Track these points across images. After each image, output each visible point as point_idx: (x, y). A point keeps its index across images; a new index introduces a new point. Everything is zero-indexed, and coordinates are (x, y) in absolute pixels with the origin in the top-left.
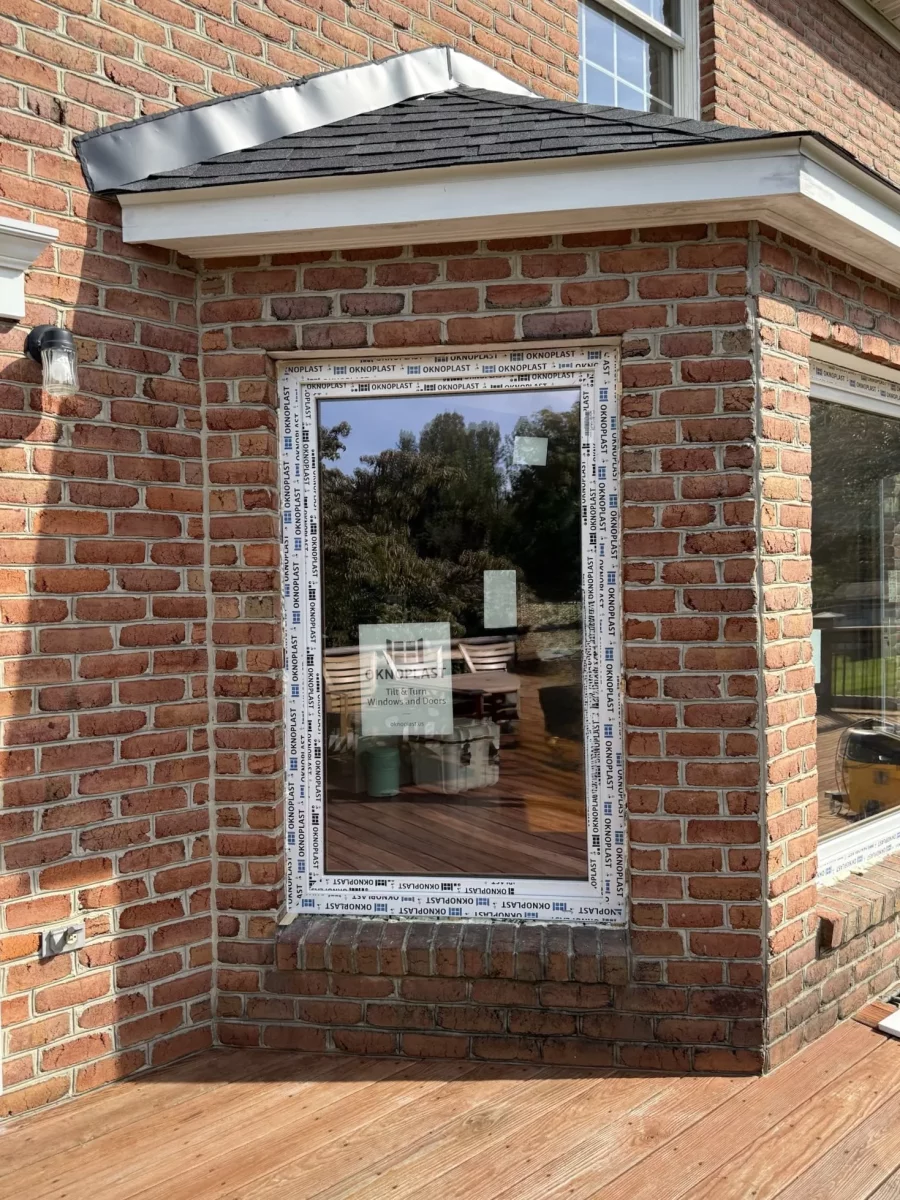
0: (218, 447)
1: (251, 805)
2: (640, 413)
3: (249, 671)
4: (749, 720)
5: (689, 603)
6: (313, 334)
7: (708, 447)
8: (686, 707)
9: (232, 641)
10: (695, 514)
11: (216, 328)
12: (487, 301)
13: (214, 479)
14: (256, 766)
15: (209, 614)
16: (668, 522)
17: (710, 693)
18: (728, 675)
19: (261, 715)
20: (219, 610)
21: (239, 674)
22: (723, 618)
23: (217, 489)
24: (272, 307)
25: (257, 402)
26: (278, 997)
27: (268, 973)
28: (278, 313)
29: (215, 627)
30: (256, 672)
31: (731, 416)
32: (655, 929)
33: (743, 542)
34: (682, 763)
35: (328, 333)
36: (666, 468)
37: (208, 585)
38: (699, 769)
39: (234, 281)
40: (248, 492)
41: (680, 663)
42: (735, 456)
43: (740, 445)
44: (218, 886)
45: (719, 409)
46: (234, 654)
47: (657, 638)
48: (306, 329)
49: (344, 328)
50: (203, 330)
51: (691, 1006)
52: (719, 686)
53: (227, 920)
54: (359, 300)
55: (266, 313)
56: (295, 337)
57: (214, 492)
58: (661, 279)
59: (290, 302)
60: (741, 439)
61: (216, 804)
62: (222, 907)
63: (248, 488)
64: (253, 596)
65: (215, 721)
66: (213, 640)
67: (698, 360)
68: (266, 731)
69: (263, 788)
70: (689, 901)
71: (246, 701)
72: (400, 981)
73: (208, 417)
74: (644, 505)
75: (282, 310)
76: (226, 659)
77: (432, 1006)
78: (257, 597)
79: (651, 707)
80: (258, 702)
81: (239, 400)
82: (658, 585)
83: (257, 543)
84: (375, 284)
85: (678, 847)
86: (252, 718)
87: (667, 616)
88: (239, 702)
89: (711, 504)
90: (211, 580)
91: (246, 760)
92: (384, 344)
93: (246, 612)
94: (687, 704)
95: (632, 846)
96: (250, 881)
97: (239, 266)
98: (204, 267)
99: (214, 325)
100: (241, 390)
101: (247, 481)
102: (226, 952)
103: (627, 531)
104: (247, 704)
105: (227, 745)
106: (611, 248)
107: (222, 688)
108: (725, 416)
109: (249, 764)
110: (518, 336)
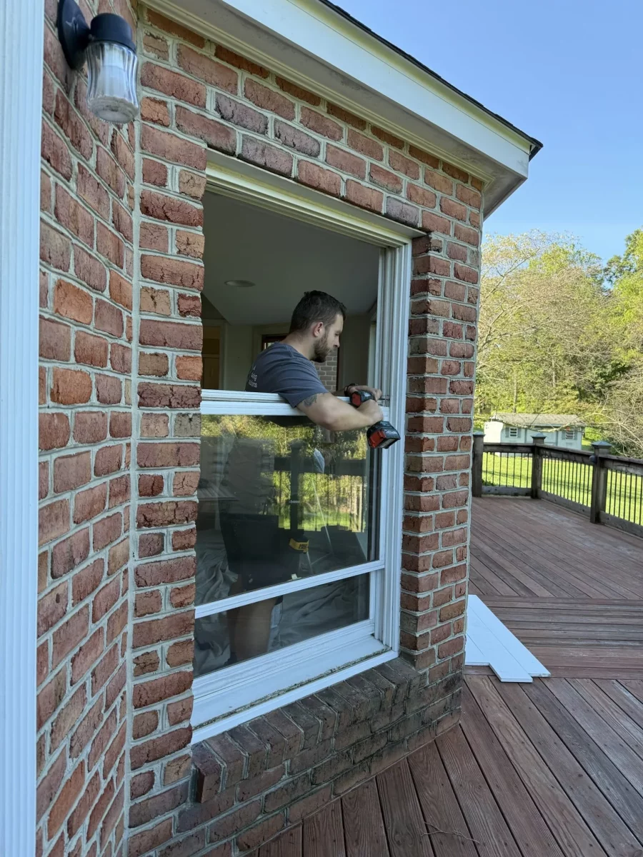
0: (151, 238)
1: (171, 642)
2: (436, 292)
3: (175, 496)
5: (448, 427)
6: (251, 147)
7: (461, 323)
8: (443, 496)
9: (159, 463)
10: (455, 367)
11: (158, 98)
12: (370, 175)
13: (146, 272)
14: (178, 599)
15: (134, 432)
16: (444, 372)
17: (453, 485)
18: (460, 472)
19: (185, 542)
20: (146, 428)
21: (163, 500)
22: (460, 437)
23: (150, 286)
24: (217, 102)
25: (196, 198)
26: (190, 833)
27: (181, 814)
28: (223, 111)
29: (141, 448)
30: (181, 496)
31: (470, 306)
32: (425, 650)
33: (470, 388)
34: (441, 532)
35: (263, 152)
36: (445, 334)
37: (135, 398)
38: (447, 536)
39: (179, 54)
40: (182, 296)
41: (443, 467)
42: (470, 332)
43: (472, 325)
44: (134, 744)
45: (466, 300)
46: (162, 477)
47: (435, 450)
48: (246, 139)
49: (277, 152)
50: (144, 93)
51: (437, 694)
52: (456, 480)
53: (141, 778)
54: (289, 131)
55: (210, 105)
56: (235, 141)
57: (145, 289)
58: (450, 202)
59: (233, 104)
60: (472, 322)
61: (133, 652)
62: (137, 765)
63: (182, 292)
64: (184, 412)
65: (137, 557)
66: (138, 463)
67: (461, 264)
68: (190, 558)
69: (184, 621)
70: (439, 625)
71: (172, 529)
72: (289, 761)
73: (142, 198)
74: (434, 358)
75: (226, 109)
76: (151, 484)
77: (309, 771)
78: (188, 414)
79: (430, 498)
80: (182, 529)
81: (178, 190)
82: (437, 414)
83: (190, 355)
84: (301, 122)
85: (437, 590)
86: (176, 547)
87: (440, 435)
88: (164, 531)
89: (460, 361)
90: (139, 393)
91: (168, 595)
92: (304, 180)
93: (175, 430)
94: (444, 493)
95: (418, 596)
96: (167, 724)
97: (185, 38)
98: (146, 18)
99: (155, 92)
100: (181, 179)
101: (182, 284)
102: (139, 813)
103: (426, 375)
104: (172, 533)
105: (148, 582)
106: (430, 168)
107: (145, 518)
108: (468, 305)
109: (171, 598)
110: (383, 212)
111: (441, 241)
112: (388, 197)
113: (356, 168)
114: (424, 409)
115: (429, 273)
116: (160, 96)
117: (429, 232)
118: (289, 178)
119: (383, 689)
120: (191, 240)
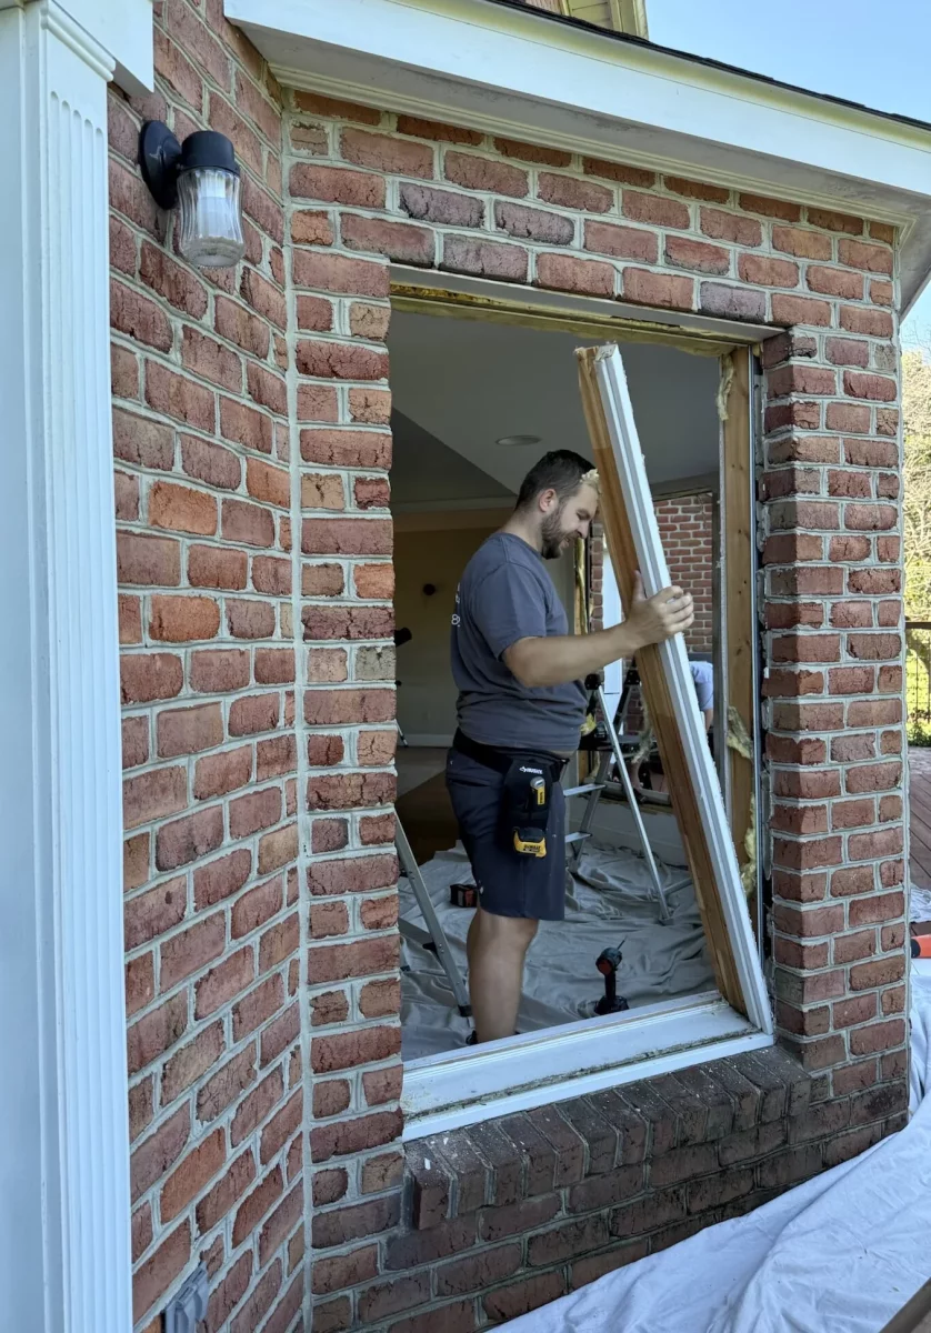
0: (313, 403)
1: (366, 980)
2: (809, 423)
3: (361, 766)
4: (897, 780)
5: (851, 650)
6: (458, 249)
7: (865, 471)
8: (848, 772)
9: (336, 719)
10: (857, 547)
11: (315, 208)
12: (666, 253)
13: (308, 454)
14: (373, 916)
15: (299, 675)
16: (834, 557)
17: (867, 752)
18: (881, 730)
19: (379, 833)
20: (315, 669)
21: (344, 772)
22: (877, 666)
23: (313, 471)
24: (402, 196)
25: (377, 338)
26: (407, 1273)
27: (390, 1241)
28: (411, 207)
29: (310, 698)
30: (371, 766)
31: (883, 439)
32: (822, 1036)
33: (893, 581)
34: (845, 835)
35: (478, 253)
36: (833, 492)
37: (298, 628)
38: (859, 841)
39: (344, 141)
40: (360, 481)
41: (845, 722)
42: (886, 487)
43: (889, 473)
44: (315, 1125)
45: (872, 431)
46: (340, 738)
47: (826, 692)
48: (450, 240)
49: (499, 249)
50: (294, 206)
51: (853, 1116)
52: (874, 744)
53: (328, 1177)
54: (520, 214)
55: (392, 202)
56: (432, 247)
57: (308, 477)
58: (827, 271)
59: (427, 193)
60: (889, 466)
61: (310, 990)
62: (321, 1157)
63: (361, 474)
64: (368, 645)
65: (309, 852)
66: (306, 719)
67: (856, 372)
68: (387, 857)
69: (383, 950)
70: (850, 995)
71: (358, 814)
72: (568, 1191)
73: (298, 352)
74: (813, 534)
75: (416, 203)
76: (325, 749)
77: (605, 1211)
78: (374, 648)
79: (821, 775)
80: (375, 814)
81: (349, 332)
82: (826, 629)
83: (374, 562)
84: (539, 197)
85: (841, 934)
86: (366, 839)
87: (833, 666)
88: (347, 816)
89: (867, 536)
90: (303, 621)
91: (357, 909)
92: (548, 283)
93: (357, 671)
94: (848, 767)
95: (803, 943)
96: (364, 1102)
97: (350, 118)
98: (294, 104)
99: (311, 202)
100: (354, 316)
101: (360, 463)
102: (326, 1229)
103: (798, 564)
104: (358, 819)
105: (328, 889)
106: (785, 223)
107: (319, 797)
108: (877, 439)
109: (362, 914)
110: (695, 307)
111: (813, 339)
112: (702, 283)
113: (641, 248)
114: (799, 622)
115: (793, 394)
116: (316, 206)
117: (788, 327)
118: (524, 284)
119: (736, 1094)
120: (370, 399)
